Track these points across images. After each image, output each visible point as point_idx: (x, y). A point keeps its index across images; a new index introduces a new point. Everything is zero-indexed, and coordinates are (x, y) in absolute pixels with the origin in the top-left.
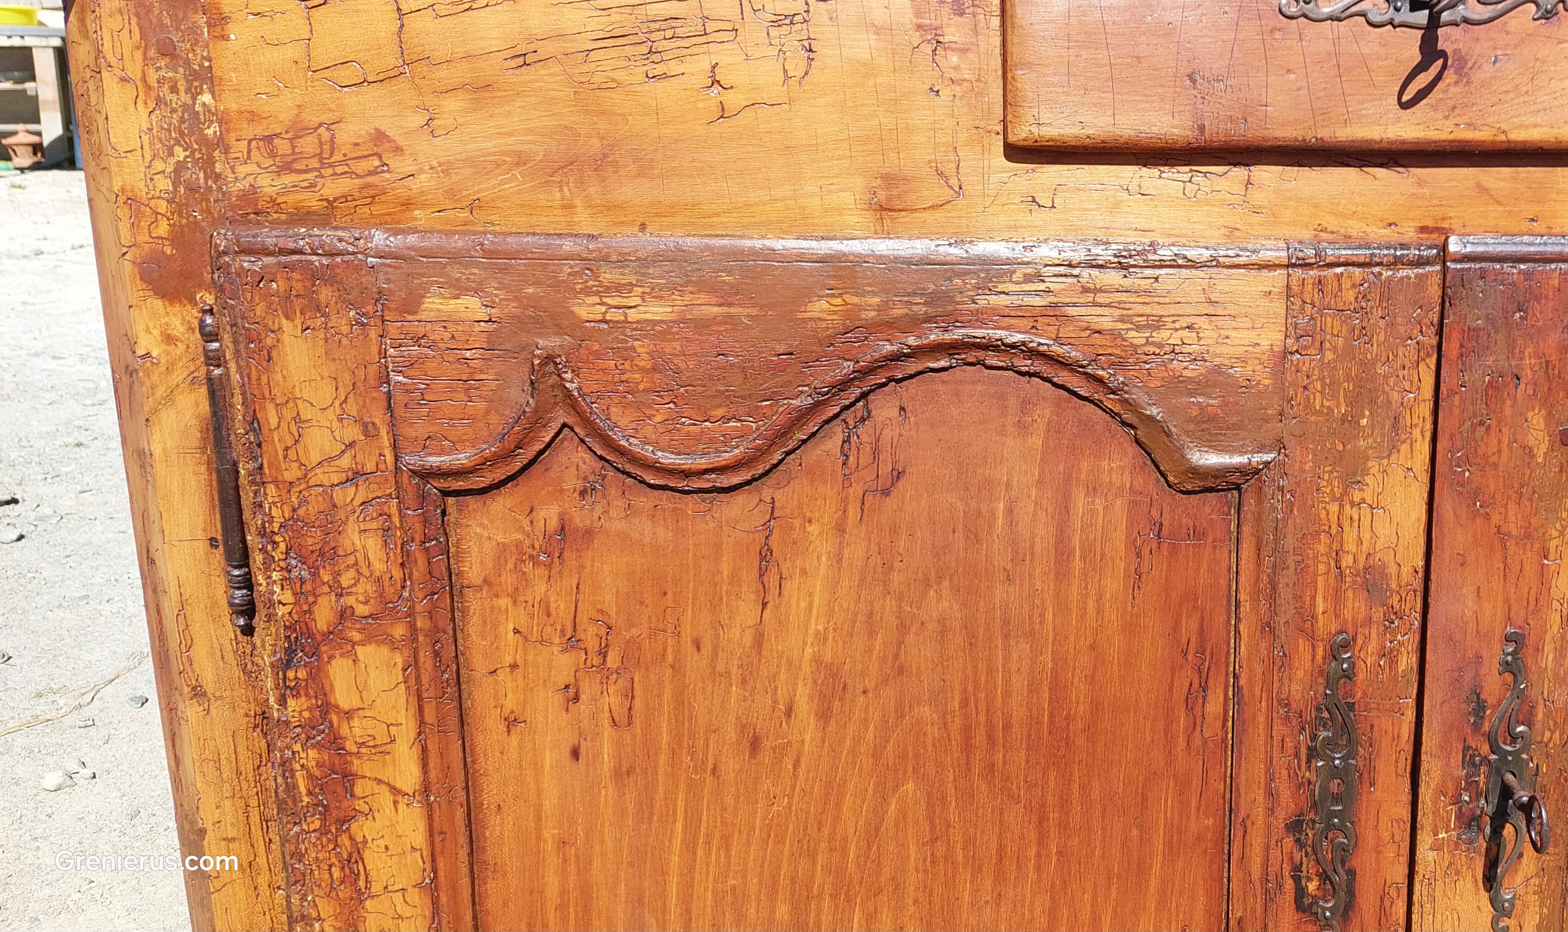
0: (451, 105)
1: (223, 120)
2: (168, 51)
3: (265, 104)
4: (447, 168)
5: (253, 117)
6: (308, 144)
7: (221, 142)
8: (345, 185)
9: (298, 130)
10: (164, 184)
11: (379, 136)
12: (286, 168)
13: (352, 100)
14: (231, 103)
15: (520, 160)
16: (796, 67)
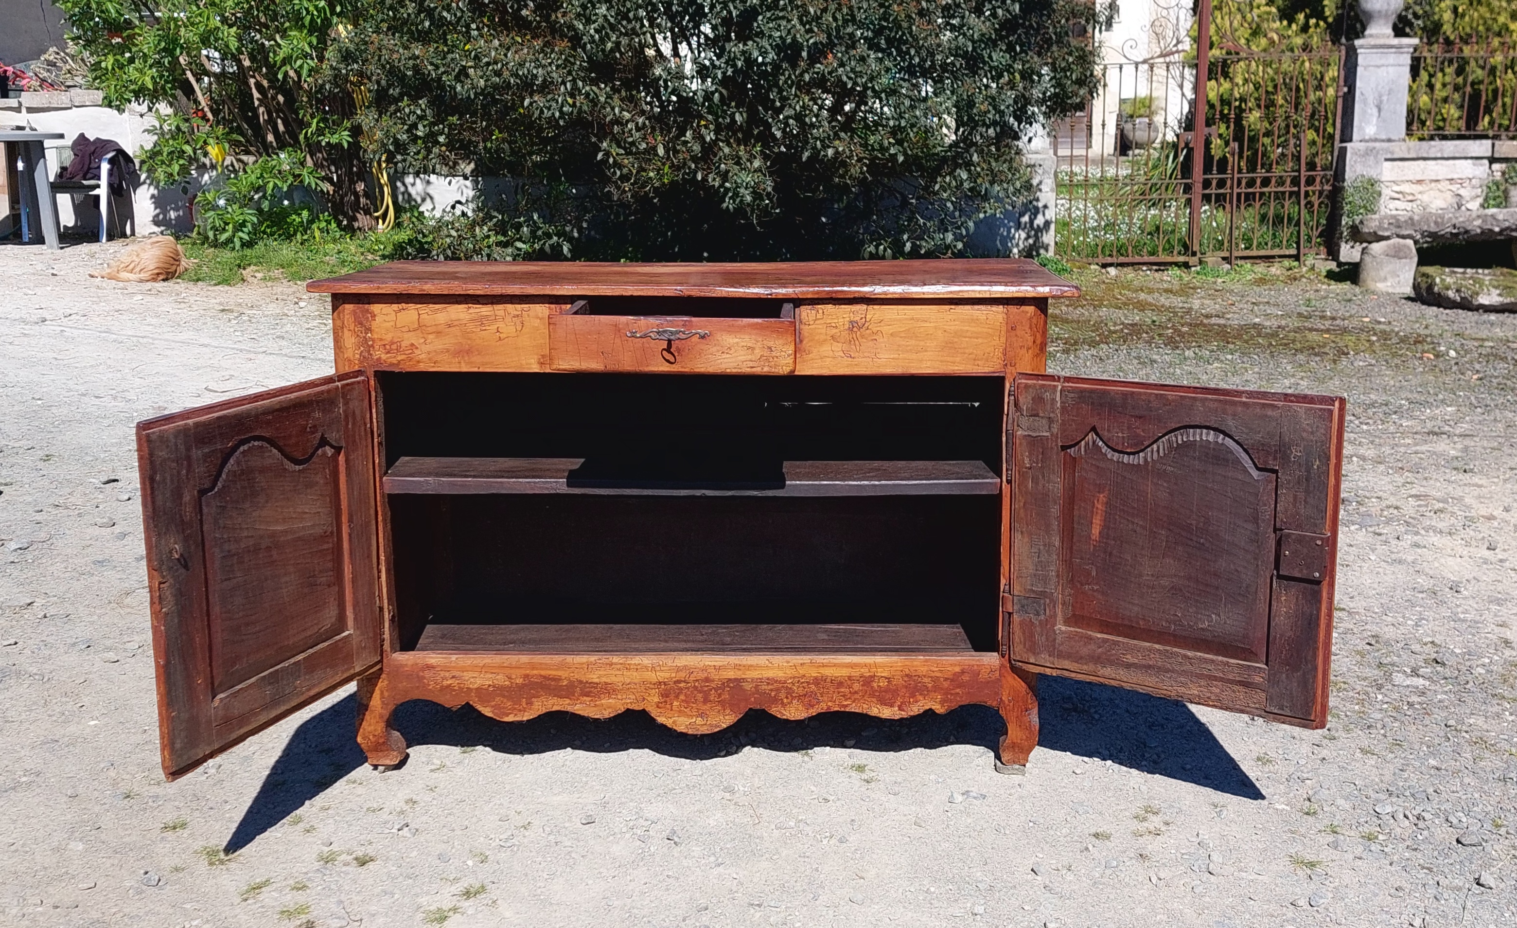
0: (431, 336)
1: (373, 340)
2: (361, 324)
3: (384, 337)
4: (429, 353)
5: (381, 340)
6: (394, 347)
7: (372, 346)
8: (403, 357)
9: (392, 343)
10: (357, 356)
11: (412, 345)
12: (388, 352)
13: (406, 335)
14: (375, 336)
15: (448, 351)
16: (519, 328)
